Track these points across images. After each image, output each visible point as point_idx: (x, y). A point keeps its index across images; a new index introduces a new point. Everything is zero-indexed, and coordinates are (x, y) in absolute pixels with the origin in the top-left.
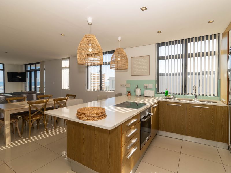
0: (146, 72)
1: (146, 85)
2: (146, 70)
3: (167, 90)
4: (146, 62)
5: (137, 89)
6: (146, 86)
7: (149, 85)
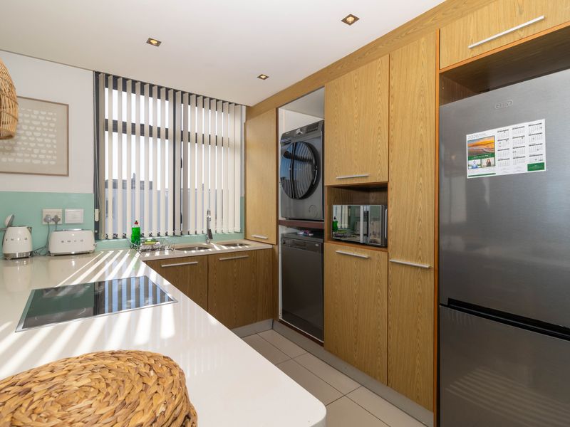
0: (53, 163)
1: (52, 212)
2: (55, 157)
3: (136, 226)
4: (52, 125)
5: (10, 228)
6: (56, 217)
7: (66, 210)
